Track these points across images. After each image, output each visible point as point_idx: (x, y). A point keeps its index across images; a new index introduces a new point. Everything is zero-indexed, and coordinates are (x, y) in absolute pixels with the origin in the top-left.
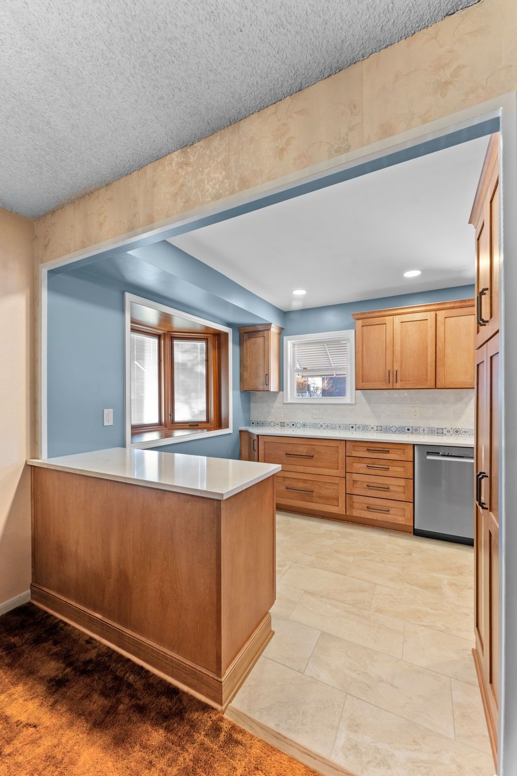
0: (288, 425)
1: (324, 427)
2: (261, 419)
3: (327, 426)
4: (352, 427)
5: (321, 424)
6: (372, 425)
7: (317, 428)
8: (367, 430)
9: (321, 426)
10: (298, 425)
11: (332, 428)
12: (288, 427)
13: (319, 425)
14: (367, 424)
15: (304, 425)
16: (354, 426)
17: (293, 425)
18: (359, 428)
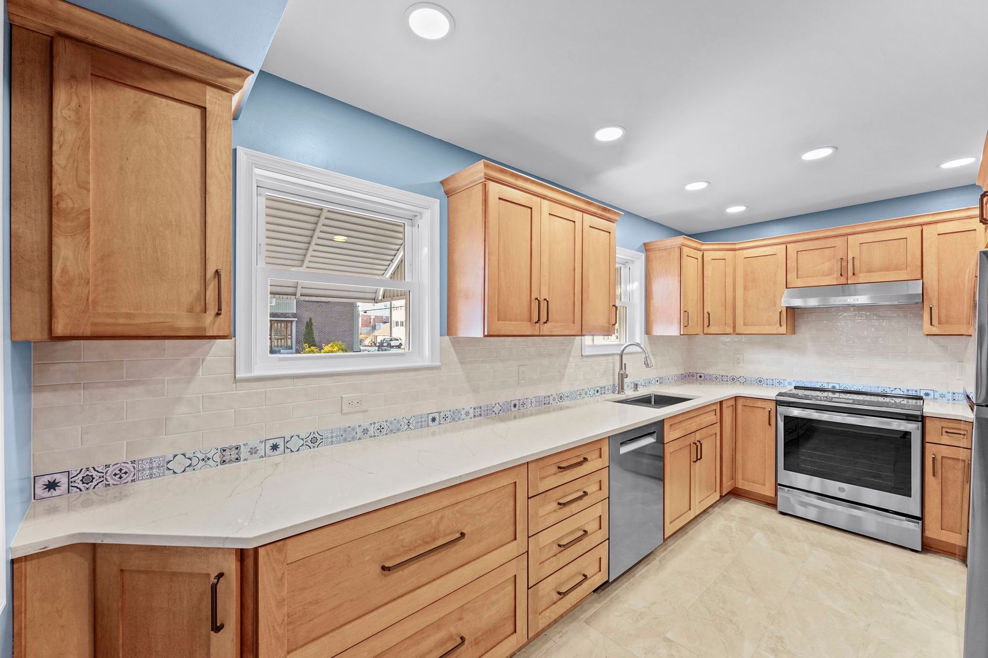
0: (253, 451)
1: (371, 433)
2: (121, 457)
3: (381, 429)
4: (434, 420)
5: (365, 425)
6: (467, 408)
7: (354, 439)
8: (459, 419)
9: (365, 431)
10: (294, 444)
11: (391, 431)
12: (254, 461)
13: (359, 430)
14: (460, 407)
15: (314, 441)
16: (436, 415)
17: (275, 447)
18: (445, 418)
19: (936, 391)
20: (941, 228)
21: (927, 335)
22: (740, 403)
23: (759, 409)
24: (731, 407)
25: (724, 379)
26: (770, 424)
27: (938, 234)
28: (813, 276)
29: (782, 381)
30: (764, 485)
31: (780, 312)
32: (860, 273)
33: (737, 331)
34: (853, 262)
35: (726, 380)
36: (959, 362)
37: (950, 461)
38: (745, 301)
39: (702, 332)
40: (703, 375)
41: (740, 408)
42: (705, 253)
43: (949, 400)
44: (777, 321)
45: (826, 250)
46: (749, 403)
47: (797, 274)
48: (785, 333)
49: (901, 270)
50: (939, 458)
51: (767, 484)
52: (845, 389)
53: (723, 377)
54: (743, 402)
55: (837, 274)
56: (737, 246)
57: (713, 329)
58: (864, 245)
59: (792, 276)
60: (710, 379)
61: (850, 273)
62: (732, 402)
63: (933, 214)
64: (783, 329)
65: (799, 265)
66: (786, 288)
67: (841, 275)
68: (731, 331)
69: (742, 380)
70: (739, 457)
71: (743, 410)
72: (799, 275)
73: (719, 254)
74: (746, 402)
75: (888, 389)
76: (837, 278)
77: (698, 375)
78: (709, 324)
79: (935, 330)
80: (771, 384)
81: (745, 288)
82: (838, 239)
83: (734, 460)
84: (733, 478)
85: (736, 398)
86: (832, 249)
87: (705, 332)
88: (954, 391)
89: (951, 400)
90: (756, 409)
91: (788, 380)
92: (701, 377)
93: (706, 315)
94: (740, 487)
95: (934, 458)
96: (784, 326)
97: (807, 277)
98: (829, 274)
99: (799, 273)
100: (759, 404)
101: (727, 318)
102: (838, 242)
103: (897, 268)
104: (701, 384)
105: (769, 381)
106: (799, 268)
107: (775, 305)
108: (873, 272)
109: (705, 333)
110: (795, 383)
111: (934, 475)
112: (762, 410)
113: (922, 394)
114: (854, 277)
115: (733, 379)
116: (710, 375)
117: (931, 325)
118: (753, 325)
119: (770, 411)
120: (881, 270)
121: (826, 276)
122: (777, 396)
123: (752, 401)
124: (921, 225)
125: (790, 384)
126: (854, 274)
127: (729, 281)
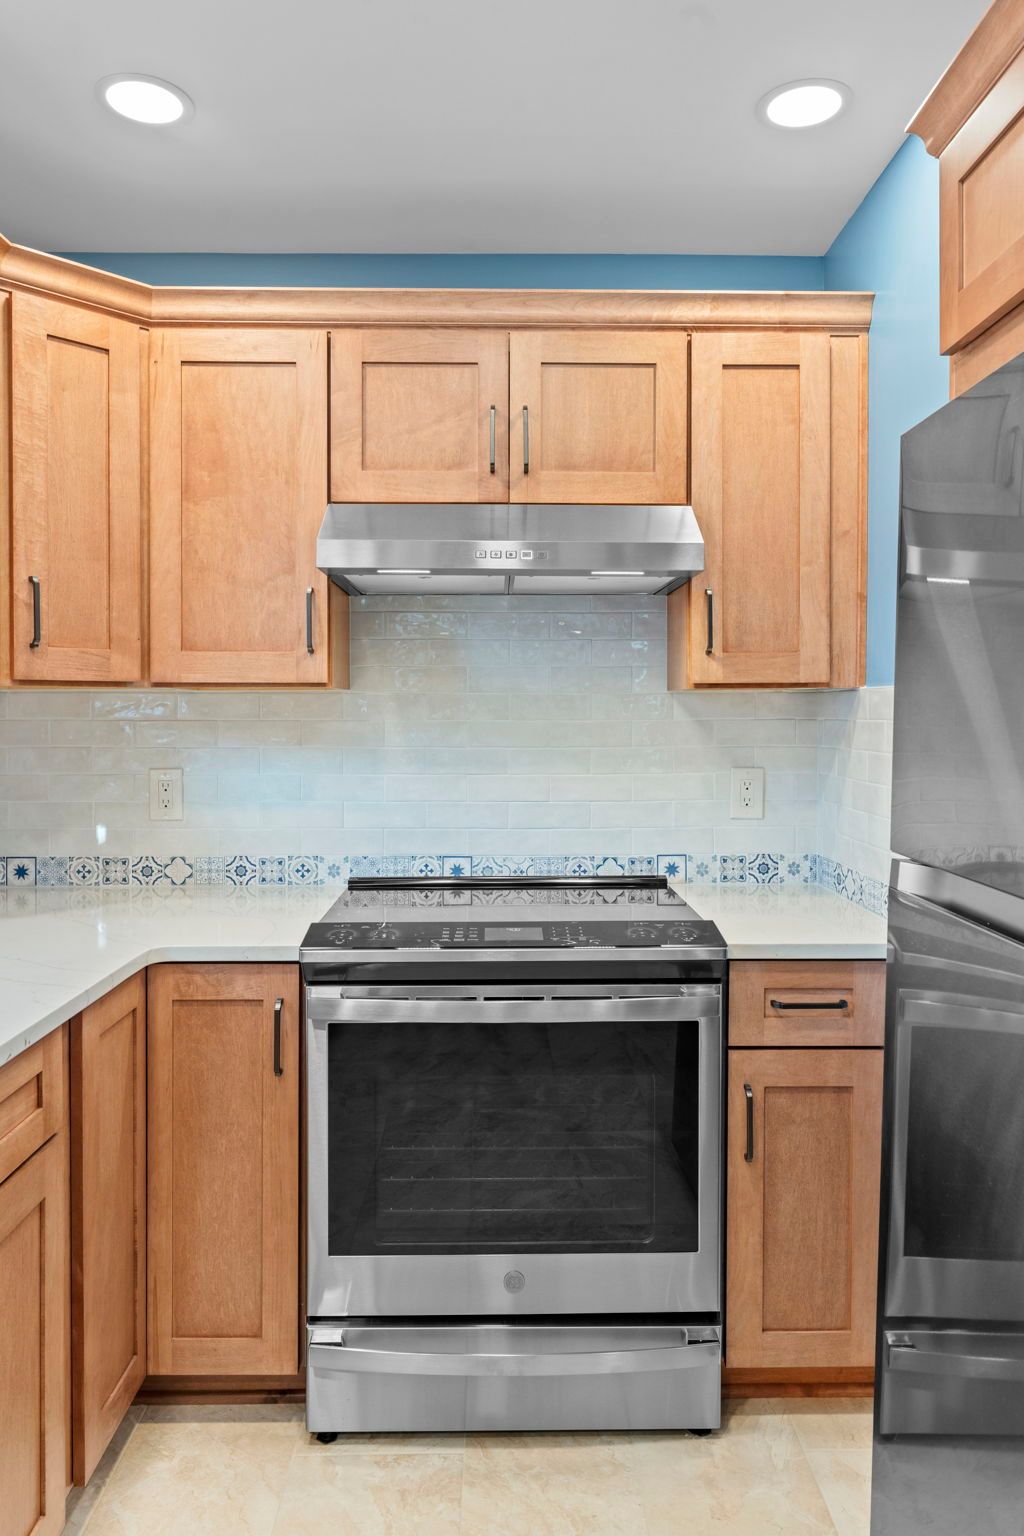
19: (691, 858)
20: (730, 346)
21: (698, 686)
22: (165, 989)
23: (239, 1009)
24: (128, 1023)
25: (112, 876)
26: (279, 1071)
27: (725, 367)
28: (411, 467)
29: (310, 864)
30: (257, 1335)
31: (311, 596)
32: (542, 469)
33: (158, 672)
34: (526, 425)
35: (120, 876)
36: (737, 767)
37: (782, 1100)
38: (186, 547)
39: (6, 671)
40: (29, 865)
41: (162, 1013)
42: (19, 297)
43: (714, 881)
44: (300, 632)
45: (449, 369)
46: (201, 987)
47: (363, 453)
48: (325, 680)
49: (640, 469)
50: (758, 1094)
51: (271, 1328)
52: (488, 874)
53: (112, 867)
54: (177, 987)
55: (482, 466)
56: (158, 308)
57: (52, 662)
58: (553, 369)
59: (345, 460)
60: (61, 880)
61: (517, 466)
62: (133, 998)
63: (715, 298)
64: (317, 667)
65: (371, 417)
66: (329, 501)
67: (493, 471)
68: (130, 670)
69: (178, 872)
70: (161, 1236)
71: (176, 1023)
72: (368, 461)
73: (80, 323)
74: (188, 984)
75: (589, 863)
76: (480, 480)
77: (13, 865)
78: (37, 637)
79: (716, 673)
80: (276, 876)
81: (186, 491)
82: (483, 337)
83: (139, 1258)
84: (138, 1343)
85: (147, 975)
86: (467, 370)
87: (21, 672)
88: (727, 853)
89: (718, 880)
90: (228, 1009)
91: (330, 860)
92: (21, 872)
93: (23, 593)
94: (164, 1371)
95: (750, 1101)
96: (322, 653)
97: (394, 467)
98: (459, 465)
99: (371, 447)
100: (242, 987)
101: (114, 614)
102: (486, 348)
103: (632, 465)
104: (22, 902)
105: (268, 866)
106: (369, 431)
107: (290, 569)
108: (574, 467)
109: (19, 675)
110: (349, 865)
111: (749, 1156)
112: (248, 1009)
113: (662, 872)
114: (525, 479)
115: (147, 871)
116: (61, 864)
117: (709, 653)
118: (217, 646)
119: (278, 1014)
120: (592, 465)
121: (449, 468)
122: (304, 944)
123: (211, 978)
124: (685, 329)
125: (334, 871)
126: (526, 472)
127: (125, 454)
